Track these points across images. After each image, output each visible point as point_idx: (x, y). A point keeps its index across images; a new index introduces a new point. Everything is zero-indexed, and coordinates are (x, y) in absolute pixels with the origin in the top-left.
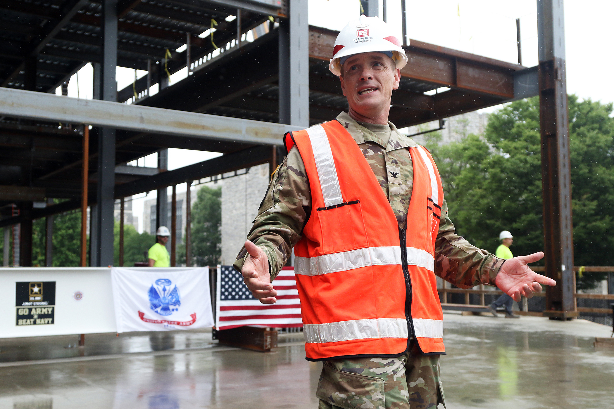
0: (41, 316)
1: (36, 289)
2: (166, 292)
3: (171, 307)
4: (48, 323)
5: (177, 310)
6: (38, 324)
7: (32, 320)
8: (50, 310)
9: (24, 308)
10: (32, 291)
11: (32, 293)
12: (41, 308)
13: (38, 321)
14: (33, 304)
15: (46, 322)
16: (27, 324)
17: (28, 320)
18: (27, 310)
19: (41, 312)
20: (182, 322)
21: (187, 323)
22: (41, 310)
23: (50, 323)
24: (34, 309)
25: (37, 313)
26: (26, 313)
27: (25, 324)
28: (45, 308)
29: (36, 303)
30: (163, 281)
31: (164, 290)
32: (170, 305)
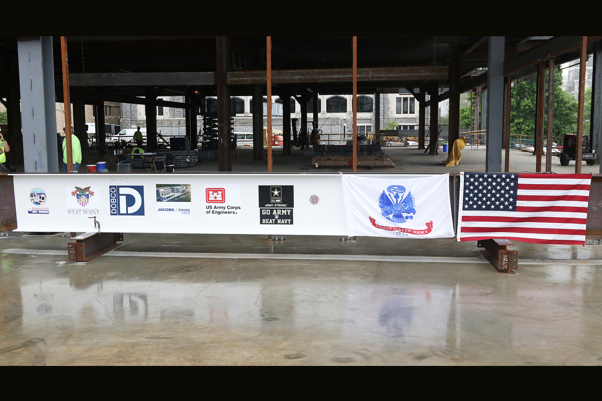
0: (281, 217)
1: (276, 193)
2: (399, 200)
3: (405, 215)
4: (288, 223)
5: (411, 217)
6: (279, 224)
7: (274, 220)
8: (289, 211)
9: (266, 209)
10: (273, 194)
11: (272, 196)
12: (281, 209)
13: (279, 221)
14: (274, 205)
15: (286, 223)
16: (270, 223)
17: (271, 220)
18: (269, 210)
19: (281, 213)
20: (416, 231)
21: (421, 232)
22: (281, 211)
23: (289, 223)
24: (275, 211)
25: (278, 214)
26: (268, 213)
27: (268, 223)
28: (284, 210)
29: (277, 205)
30: (396, 188)
31: (397, 197)
32: (403, 212)
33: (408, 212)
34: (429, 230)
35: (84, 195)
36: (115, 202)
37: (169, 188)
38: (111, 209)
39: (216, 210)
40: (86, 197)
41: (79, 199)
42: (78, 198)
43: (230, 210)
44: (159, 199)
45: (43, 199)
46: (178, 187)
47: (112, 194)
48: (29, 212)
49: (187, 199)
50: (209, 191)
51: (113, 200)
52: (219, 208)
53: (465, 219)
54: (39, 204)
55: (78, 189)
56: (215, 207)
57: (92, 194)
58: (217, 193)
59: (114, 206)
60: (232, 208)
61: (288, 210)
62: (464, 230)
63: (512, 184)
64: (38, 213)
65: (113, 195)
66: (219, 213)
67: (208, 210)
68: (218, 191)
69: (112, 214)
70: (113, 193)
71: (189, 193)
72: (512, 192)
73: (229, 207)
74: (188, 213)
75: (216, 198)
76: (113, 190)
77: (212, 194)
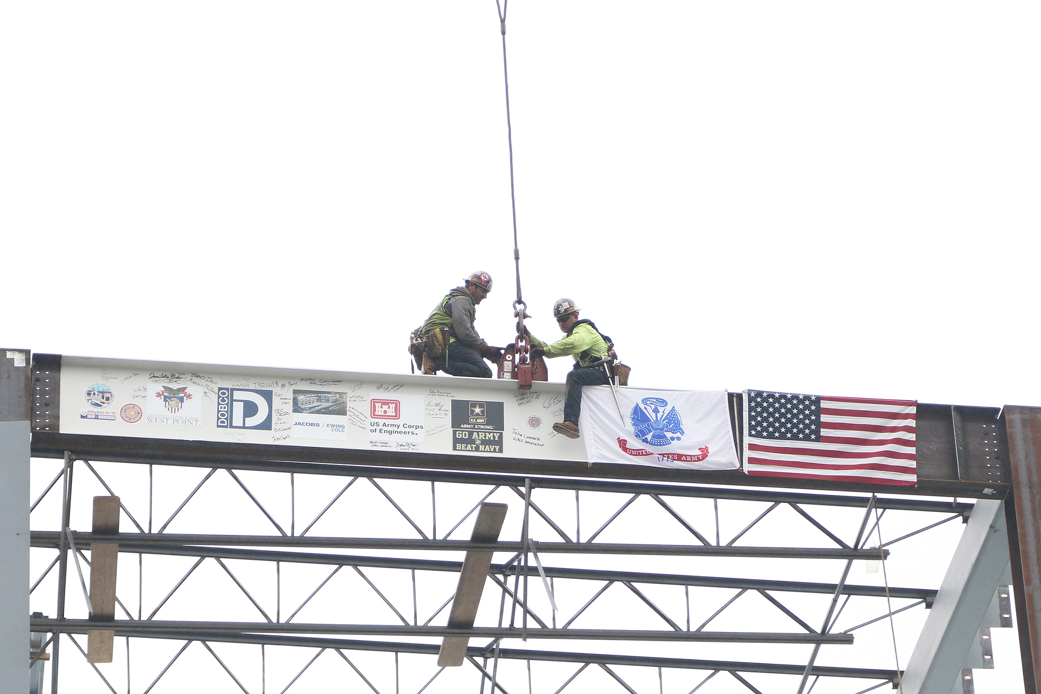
0: (485, 442)
1: (478, 410)
2: (659, 415)
3: (669, 435)
4: (495, 451)
5: (679, 439)
6: (482, 451)
7: (474, 446)
8: (497, 436)
9: (463, 431)
10: (473, 411)
11: (472, 414)
12: (485, 432)
13: (481, 448)
14: (474, 427)
15: (492, 451)
16: (468, 449)
17: (469, 445)
18: (467, 433)
19: (485, 437)
20: (686, 456)
21: (693, 457)
22: (485, 435)
23: (497, 451)
24: (475, 433)
25: (480, 438)
26: (465, 436)
27: (465, 449)
28: (489, 433)
29: (479, 426)
30: (654, 400)
31: (656, 411)
32: (666, 431)
33: (673, 431)
34: (704, 456)
35: (176, 397)
36: (226, 410)
37: (313, 395)
38: (219, 418)
39: (385, 428)
40: (179, 401)
41: (167, 403)
42: (165, 400)
43: (407, 430)
44: (297, 409)
45: (108, 399)
46: (327, 395)
47: (221, 398)
48: (82, 417)
49: (342, 412)
50: (376, 403)
51: (223, 406)
52: (389, 426)
53: (752, 447)
54: (101, 406)
55: (168, 389)
56: (384, 425)
57: (189, 396)
58: (388, 406)
59: (223, 415)
60: (410, 427)
61: (495, 434)
62: (752, 461)
63: (813, 408)
64: (97, 418)
65: (223, 400)
66: (390, 432)
67: (374, 428)
68: (390, 404)
69: (218, 426)
70: (223, 398)
71: (344, 403)
72: (813, 418)
73: (405, 426)
74: (341, 430)
75: (385, 412)
76: (223, 393)
77: (380, 407)
